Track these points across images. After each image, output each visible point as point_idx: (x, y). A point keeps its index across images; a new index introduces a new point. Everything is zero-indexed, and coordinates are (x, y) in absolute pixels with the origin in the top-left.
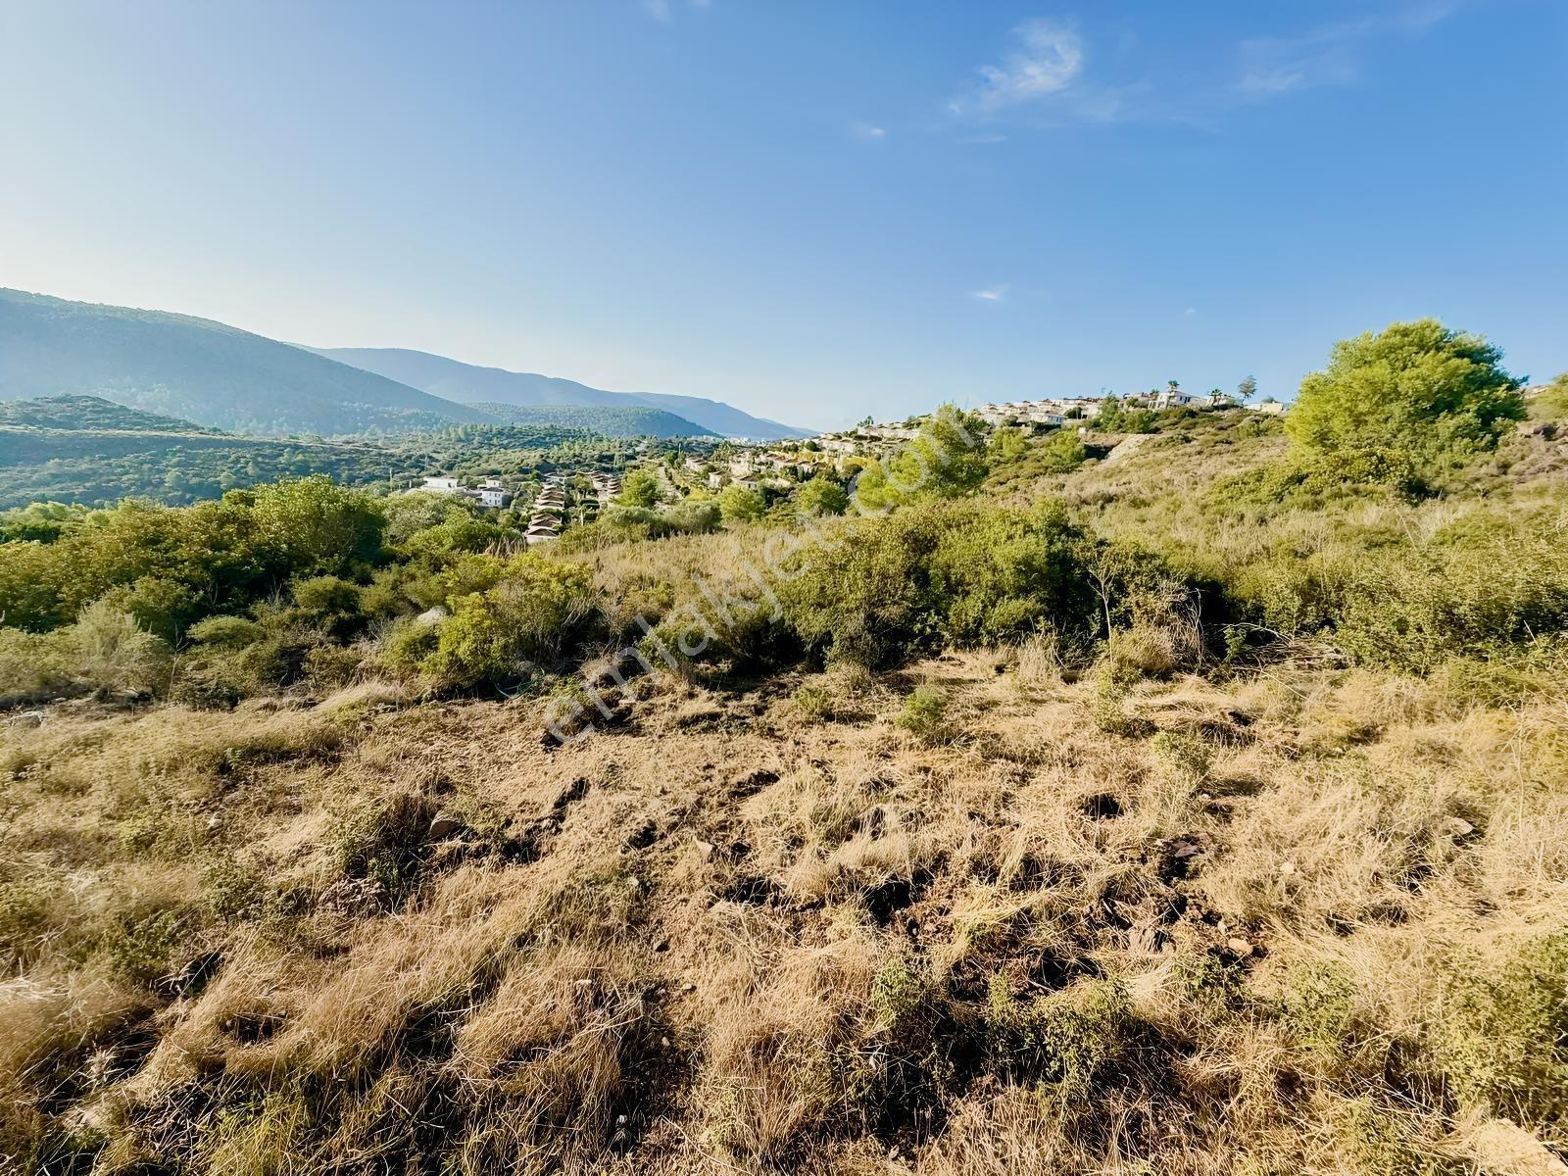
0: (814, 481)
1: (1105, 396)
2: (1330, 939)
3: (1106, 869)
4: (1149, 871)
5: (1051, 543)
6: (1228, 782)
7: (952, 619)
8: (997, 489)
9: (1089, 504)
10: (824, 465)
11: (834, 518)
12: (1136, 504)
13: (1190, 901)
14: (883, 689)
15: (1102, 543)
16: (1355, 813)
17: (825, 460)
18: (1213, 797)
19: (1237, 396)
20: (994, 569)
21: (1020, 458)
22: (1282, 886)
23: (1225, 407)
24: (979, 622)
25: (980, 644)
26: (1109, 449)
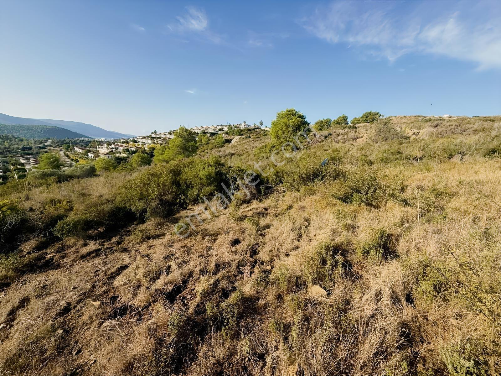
0: (136, 154)
1: (228, 125)
2: (286, 258)
3: (238, 258)
4: (248, 256)
5: (216, 169)
6: (264, 226)
7: (189, 196)
8: (202, 153)
9: (227, 156)
10: (140, 148)
11: (147, 167)
12: (240, 155)
13: (258, 260)
14: (168, 224)
15: (230, 167)
16: (288, 227)
17: (140, 146)
18: (261, 231)
19: (259, 125)
20: (200, 179)
21: (208, 143)
22: (276, 249)
23: (257, 128)
24: (198, 196)
25: (199, 203)
26: (231, 140)
